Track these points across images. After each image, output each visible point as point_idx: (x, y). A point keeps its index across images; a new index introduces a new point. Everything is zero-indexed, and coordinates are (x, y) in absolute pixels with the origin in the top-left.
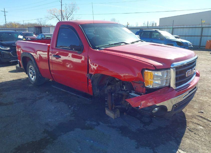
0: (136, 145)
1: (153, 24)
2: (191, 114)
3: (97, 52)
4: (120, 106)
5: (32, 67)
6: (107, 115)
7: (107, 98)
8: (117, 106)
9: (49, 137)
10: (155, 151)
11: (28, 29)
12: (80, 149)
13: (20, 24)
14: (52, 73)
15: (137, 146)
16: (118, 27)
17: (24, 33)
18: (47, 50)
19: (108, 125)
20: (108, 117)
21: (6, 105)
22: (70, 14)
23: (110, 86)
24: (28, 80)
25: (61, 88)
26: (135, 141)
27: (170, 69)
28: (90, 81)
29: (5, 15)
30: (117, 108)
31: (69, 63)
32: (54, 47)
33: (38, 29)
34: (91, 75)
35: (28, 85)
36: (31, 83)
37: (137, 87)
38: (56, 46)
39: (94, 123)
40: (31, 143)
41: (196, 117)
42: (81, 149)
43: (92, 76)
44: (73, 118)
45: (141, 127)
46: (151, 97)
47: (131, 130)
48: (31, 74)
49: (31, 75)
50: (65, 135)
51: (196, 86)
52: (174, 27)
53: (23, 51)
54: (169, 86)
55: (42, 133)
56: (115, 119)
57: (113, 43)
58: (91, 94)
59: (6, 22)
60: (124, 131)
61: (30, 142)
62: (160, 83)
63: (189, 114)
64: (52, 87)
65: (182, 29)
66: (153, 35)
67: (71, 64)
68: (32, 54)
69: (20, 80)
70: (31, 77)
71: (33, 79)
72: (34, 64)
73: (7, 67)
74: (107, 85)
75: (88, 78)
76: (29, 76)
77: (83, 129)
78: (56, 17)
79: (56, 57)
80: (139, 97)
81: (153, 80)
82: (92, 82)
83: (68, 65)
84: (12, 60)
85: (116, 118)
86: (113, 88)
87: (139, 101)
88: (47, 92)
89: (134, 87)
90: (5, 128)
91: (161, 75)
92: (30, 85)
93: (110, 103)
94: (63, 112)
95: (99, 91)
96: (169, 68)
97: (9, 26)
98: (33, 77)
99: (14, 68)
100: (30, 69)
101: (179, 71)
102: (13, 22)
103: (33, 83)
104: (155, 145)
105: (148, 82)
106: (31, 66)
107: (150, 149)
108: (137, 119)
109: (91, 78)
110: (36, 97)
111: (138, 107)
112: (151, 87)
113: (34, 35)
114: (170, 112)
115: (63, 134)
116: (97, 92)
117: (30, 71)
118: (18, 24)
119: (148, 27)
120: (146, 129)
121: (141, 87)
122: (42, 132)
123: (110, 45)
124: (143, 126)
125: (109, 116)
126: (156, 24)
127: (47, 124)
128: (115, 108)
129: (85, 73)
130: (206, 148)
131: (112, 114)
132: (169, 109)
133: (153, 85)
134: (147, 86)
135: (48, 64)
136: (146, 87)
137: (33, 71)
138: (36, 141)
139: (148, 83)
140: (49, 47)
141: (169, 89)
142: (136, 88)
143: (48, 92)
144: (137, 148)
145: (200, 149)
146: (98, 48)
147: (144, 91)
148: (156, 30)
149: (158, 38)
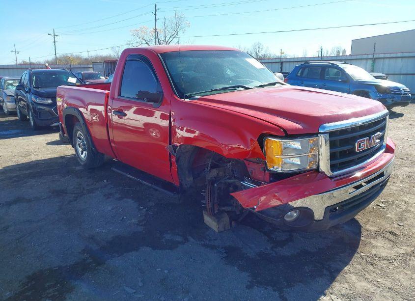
0: (249, 281)
1: (338, 52)
2: (376, 229)
3: (187, 103)
4: (229, 209)
5: (80, 134)
6: (207, 225)
7: (204, 192)
8: (223, 208)
9: (91, 261)
10: (282, 294)
11: (93, 66)
12: (140, 284)
13: (81, 58)
14: (113, 145)
15: (249, 283)
16: (236, 56)
17: (84, 74)
18: (103, 102)
19: (203, 243)
20: (208, 228)
21: (29, 201)
22: (173, 37)
23: (215, 170)
24: (75, 158)
25: (127, 173)
26: (248, 274)
27: (317, 136)
28: (173, 160)
29: (54, 42)
30: (224, 211)
31: (154, 130)
32: (116, 96)
33: (111, 66)
34: (175, 147)
35: (74, 167)
36: (81, 165)
37: (254, 169)
38: (119, 94)
39: (179, 239)
40: (57, 268)
41: (384, 235)
42: (144, 284)
43: (177, 150)
44: (140, 229)
45: (268, 250)
46: (276, 189)
47: (247, 254)
48: (80, 147)
49: (80, 150)
50: (119, 258)
51: (383, 172)
52: (376, 56)
53: (68, 104)
54: (317, 170)
55: (80, 253)
56: (219, 232)
57: (220, 86)
58: (177, 184)
59: (56, 54)
60: (231, 255)
61: (55, 267)
62: (299, 163)
63: (371, 228)
64: (112, 170)
65: (392, 61)
66: (328, 74)
67: (157, 131)
68: (81, 109)
69: (63, 157)
70: (80, 153)
71: (83, 156)
72: (83, 127)
73: (46, 135)
74: (209, 167)
75: (170, 153)
76: (76, 150)
77: (154, 248)
78: (147, 43)
79: (119, 114)
80: (255, 189)
81: (283, 157)
82: (178, 160)
83: (152, 133)
84: (55, 123)
85: (223, 230)
86: (221, 173)
87: (255, 197)
88: (105, 181)
89: (249, 169)
90: (17, 241)
91: (301, 148)
92: (78, 168)
93: (209, 200)
94: (125, 217)
95: (191, 179)
96: (316, 134)
97: (61, 61)
98: (84, 152)
99: (56, 137)
100: (79, 138)
101: (340, 140)
102: (69, 55)
103: (82, 164)
104: (286, 285)
105: (272, 161)
106: (79, 132)
107: (274, 290)
108: (262, 234)
109: (175, 152)
110: (84, 189)
111: (254, 209)
112: (279, 170)
113: (101, 77)
114: (321, 220)
115: (117, 256)
116: (189, 180)
117: (78, 141)
118: (78, 58)
119: (321, 59)
120: (276, 253)
121: (261, 170)
122: (80, 251)
123: (212, 91)
124: (272, 248)
125: (210, 226)
126: (344, 51)
127: (92, 238)
128: (221, 212)
129: (167, 145)
130: (390, 295)
131: (213, 223)
132: (319, 215)
133: (282, 167)
134: (272, 169)
135: (105, 129)
136: (270, 170)
137: (83, 141)
138: (67, 266)
139: (273, 163)
140: (107, 95)
141: (317, 175)
142: (252, 172)
143: (107, 181)
144: (249, 287)
145: (377, 296)
146: (189, 97)
147: (267, 177)
148: (332, 64)
149: (336, 80)
